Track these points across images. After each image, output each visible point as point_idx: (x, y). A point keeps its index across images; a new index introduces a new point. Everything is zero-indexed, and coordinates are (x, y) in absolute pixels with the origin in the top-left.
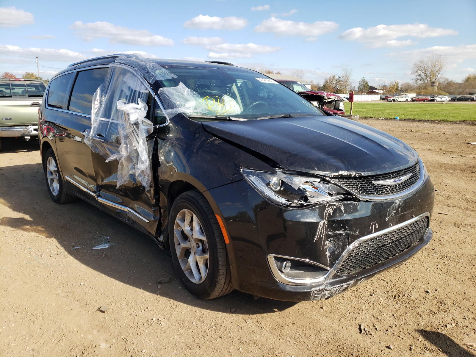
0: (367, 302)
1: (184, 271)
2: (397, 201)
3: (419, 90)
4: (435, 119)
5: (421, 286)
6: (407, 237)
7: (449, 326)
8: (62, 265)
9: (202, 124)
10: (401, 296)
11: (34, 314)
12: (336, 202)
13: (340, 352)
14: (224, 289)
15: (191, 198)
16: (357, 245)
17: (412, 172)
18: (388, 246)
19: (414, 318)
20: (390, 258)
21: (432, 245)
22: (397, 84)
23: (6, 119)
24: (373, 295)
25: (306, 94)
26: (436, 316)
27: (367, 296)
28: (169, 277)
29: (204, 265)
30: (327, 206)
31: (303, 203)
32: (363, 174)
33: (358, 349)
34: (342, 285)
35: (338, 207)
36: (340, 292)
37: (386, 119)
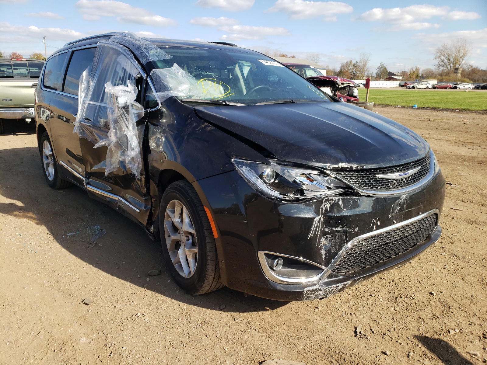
0: (366, 302)
1: (174, 264)
2: (402, 196)
3: (441, 77)
4: (456, 108)
5: (425, 287)
6: (413, 235)
7: (452, 332)
8: (50, 254)
9: (194, 108)
10: (403, 297)
11: (16, 304)
12: (334, 197)
13: (332, 356)
14: (213, 284)
15: (180, 188)
16: (356, 244)
17: (422, 165)
18: (390, 244)
19: (415, 322)
20: (392, 257)
21: (441, 243)
22: (418, 70)
23: (6, 100)
24: (373, 295)
25: (318, 79)
26: (439, 320)
27: (366, 296)
28: (159, 270)
29: (193, 259)
30: (324, 201)
31: (299, 196)
32: (365, 167)
33: (352, 354)
34: (337, 285)
35: (336, 202)
36: (335, 293)
37: (403, 107)
